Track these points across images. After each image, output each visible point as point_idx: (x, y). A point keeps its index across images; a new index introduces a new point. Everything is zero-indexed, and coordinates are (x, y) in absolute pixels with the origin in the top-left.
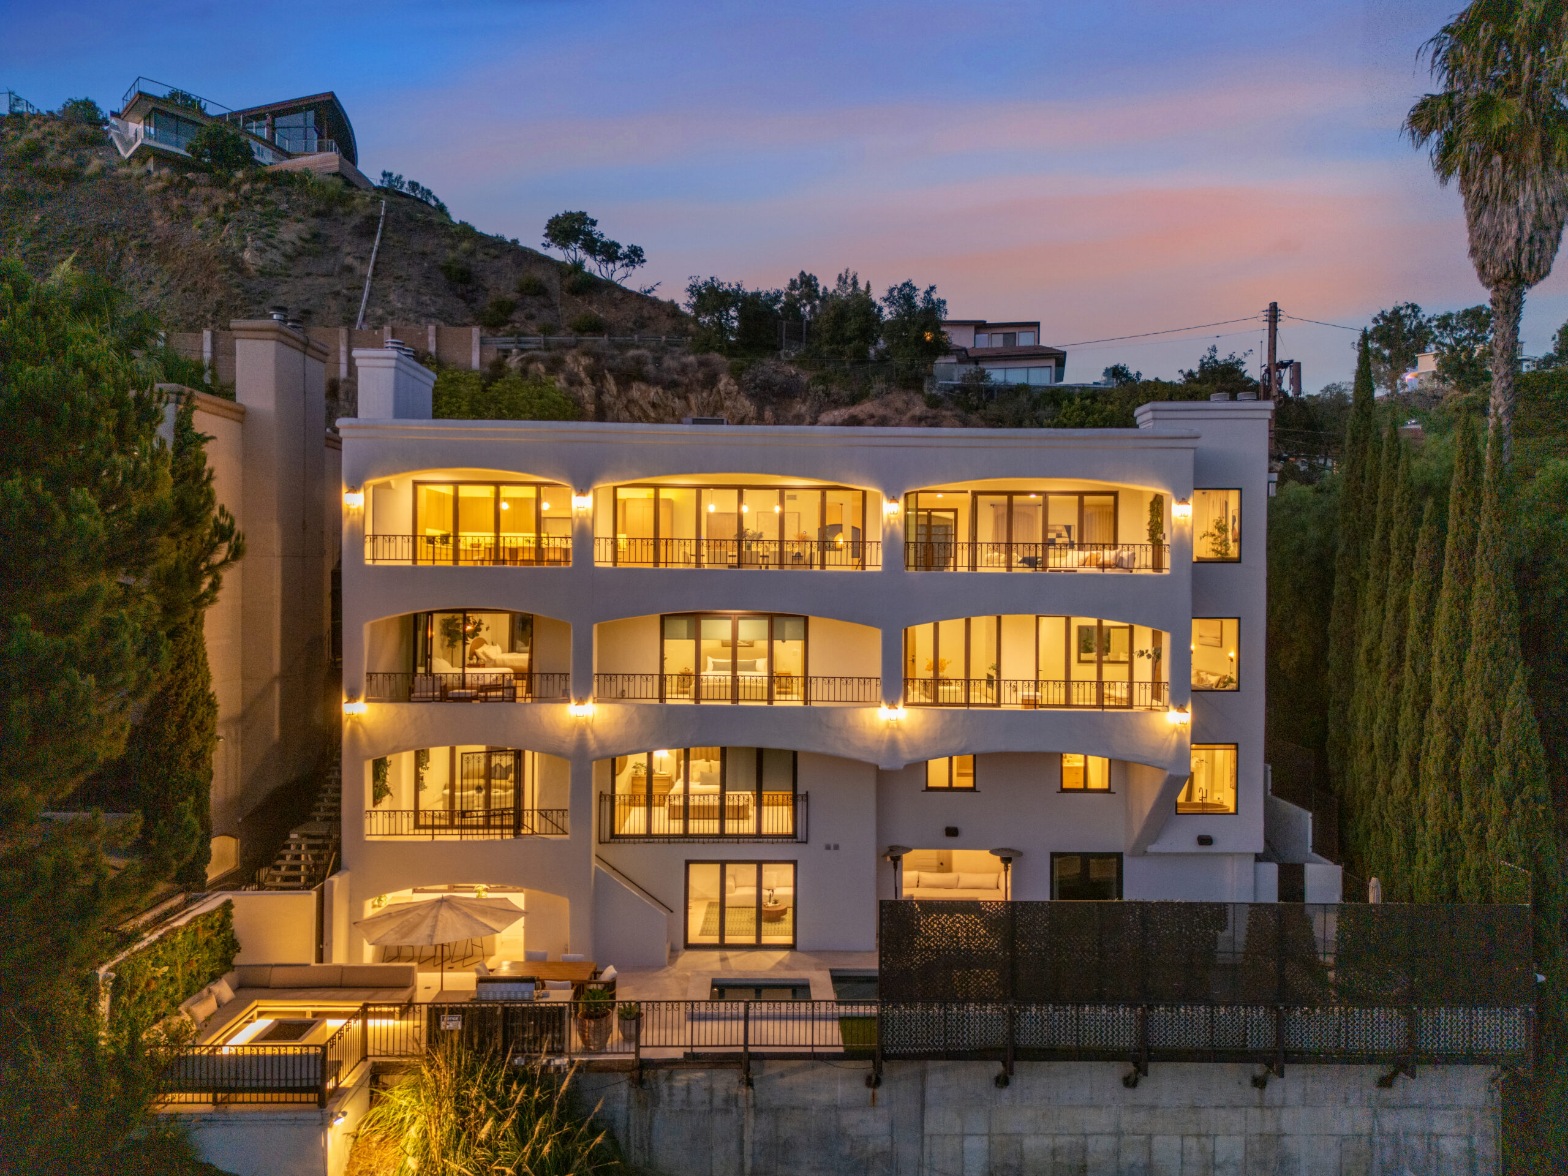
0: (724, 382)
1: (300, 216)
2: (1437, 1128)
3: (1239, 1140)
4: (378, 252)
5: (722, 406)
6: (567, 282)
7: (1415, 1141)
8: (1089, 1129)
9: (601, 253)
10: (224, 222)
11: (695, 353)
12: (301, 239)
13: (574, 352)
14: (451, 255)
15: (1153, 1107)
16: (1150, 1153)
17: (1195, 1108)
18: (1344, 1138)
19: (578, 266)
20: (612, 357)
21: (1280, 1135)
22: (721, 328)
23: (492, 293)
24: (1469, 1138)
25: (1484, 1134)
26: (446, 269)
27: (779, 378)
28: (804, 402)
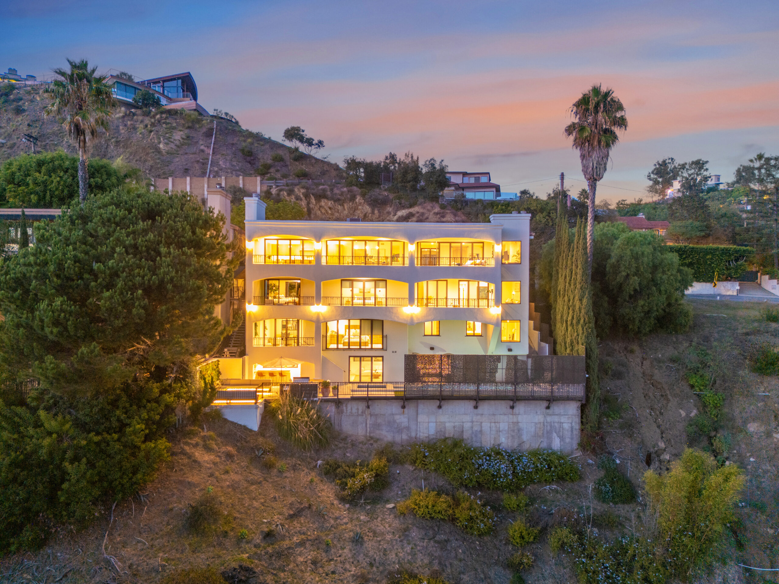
0: (358, 199)
1: (181, 129)
2: (562, 421)
3: (507, 424)
4: (214, 144)
5: (358, 209)
6: (293, 156)
7: (556, 424)
8: (464, 420)
9: (305, 142)
10: (151, 131)
11: (347, 187)
12: (183, 139)
13: (298, 187)
14: (244, 144)
15: (482, 414)
16: (481, 427)
17: (494, 415)
18: (536, 423)
19: (297, 149)
20: (313, 189)
21: (518, 423)
22: (358, 177)
23: (262, 161)
24: (571, 423)
25: (576, 422)
26: (242, 151)
27: (381, 197)
28: (391, 207)
